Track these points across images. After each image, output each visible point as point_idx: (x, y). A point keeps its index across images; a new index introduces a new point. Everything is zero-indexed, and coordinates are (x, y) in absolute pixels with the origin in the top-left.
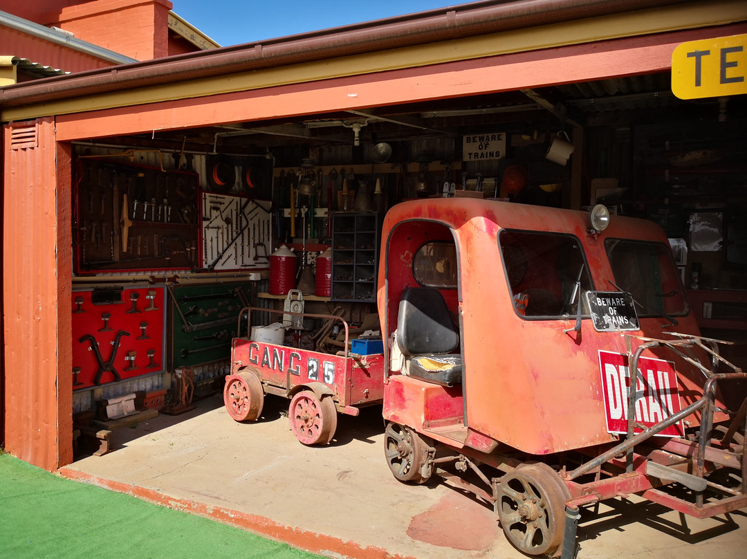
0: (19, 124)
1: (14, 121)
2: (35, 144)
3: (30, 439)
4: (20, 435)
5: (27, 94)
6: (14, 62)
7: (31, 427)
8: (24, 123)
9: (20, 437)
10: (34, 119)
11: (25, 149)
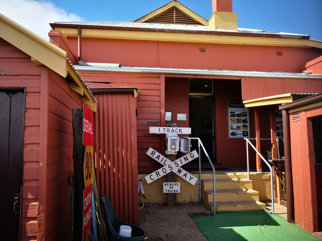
0: (294, 113)
1: (293, 113)
2: (299, 119)
3: (303, 220)
4: (300, 218)
5: (296, 105)
6: (291, 95)
7: (303, 216)
8: (296, 113)
9: (300, 219)
10: (299, 111)
11: (296, 121)
